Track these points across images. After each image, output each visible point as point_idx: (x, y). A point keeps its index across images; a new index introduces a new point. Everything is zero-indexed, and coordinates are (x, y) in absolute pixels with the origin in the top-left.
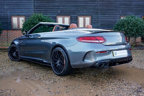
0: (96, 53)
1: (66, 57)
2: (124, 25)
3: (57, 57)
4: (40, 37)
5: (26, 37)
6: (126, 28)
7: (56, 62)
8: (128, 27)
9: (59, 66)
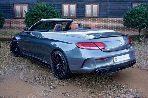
0: (95, 60)
1: (66, 62)
2: (134, 15)
3: (57, 60)
4: (40, 37)
5: (27, 34)
6: (137, 19)
7: (56, 65)
8: (139, 18)
9: (59, 70)
